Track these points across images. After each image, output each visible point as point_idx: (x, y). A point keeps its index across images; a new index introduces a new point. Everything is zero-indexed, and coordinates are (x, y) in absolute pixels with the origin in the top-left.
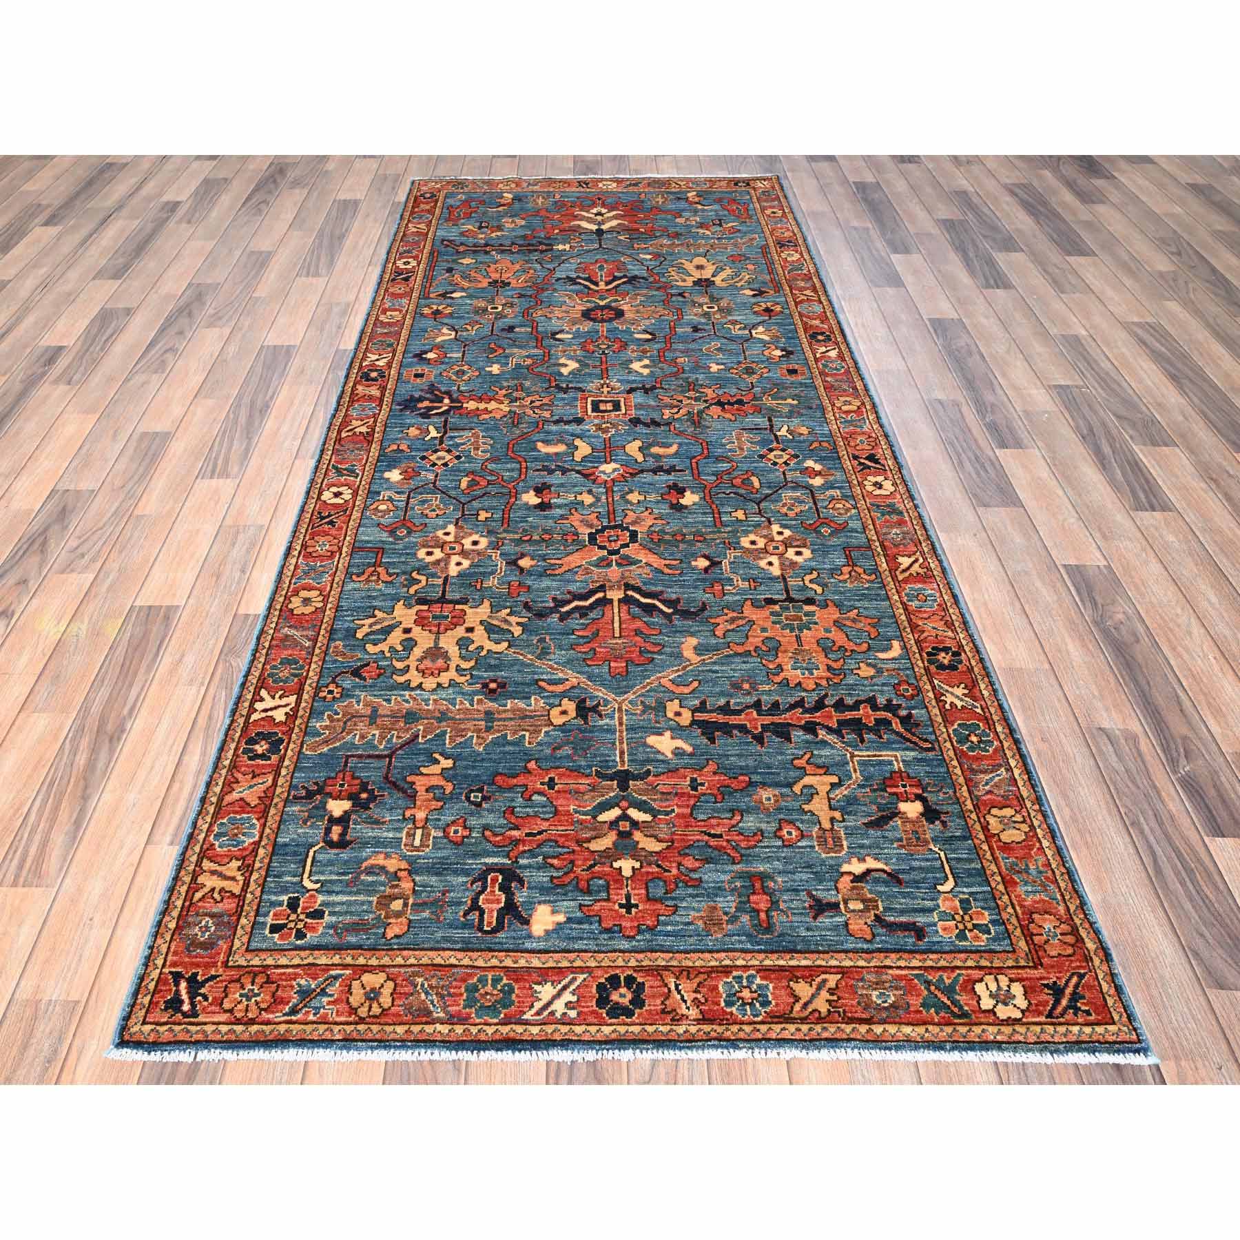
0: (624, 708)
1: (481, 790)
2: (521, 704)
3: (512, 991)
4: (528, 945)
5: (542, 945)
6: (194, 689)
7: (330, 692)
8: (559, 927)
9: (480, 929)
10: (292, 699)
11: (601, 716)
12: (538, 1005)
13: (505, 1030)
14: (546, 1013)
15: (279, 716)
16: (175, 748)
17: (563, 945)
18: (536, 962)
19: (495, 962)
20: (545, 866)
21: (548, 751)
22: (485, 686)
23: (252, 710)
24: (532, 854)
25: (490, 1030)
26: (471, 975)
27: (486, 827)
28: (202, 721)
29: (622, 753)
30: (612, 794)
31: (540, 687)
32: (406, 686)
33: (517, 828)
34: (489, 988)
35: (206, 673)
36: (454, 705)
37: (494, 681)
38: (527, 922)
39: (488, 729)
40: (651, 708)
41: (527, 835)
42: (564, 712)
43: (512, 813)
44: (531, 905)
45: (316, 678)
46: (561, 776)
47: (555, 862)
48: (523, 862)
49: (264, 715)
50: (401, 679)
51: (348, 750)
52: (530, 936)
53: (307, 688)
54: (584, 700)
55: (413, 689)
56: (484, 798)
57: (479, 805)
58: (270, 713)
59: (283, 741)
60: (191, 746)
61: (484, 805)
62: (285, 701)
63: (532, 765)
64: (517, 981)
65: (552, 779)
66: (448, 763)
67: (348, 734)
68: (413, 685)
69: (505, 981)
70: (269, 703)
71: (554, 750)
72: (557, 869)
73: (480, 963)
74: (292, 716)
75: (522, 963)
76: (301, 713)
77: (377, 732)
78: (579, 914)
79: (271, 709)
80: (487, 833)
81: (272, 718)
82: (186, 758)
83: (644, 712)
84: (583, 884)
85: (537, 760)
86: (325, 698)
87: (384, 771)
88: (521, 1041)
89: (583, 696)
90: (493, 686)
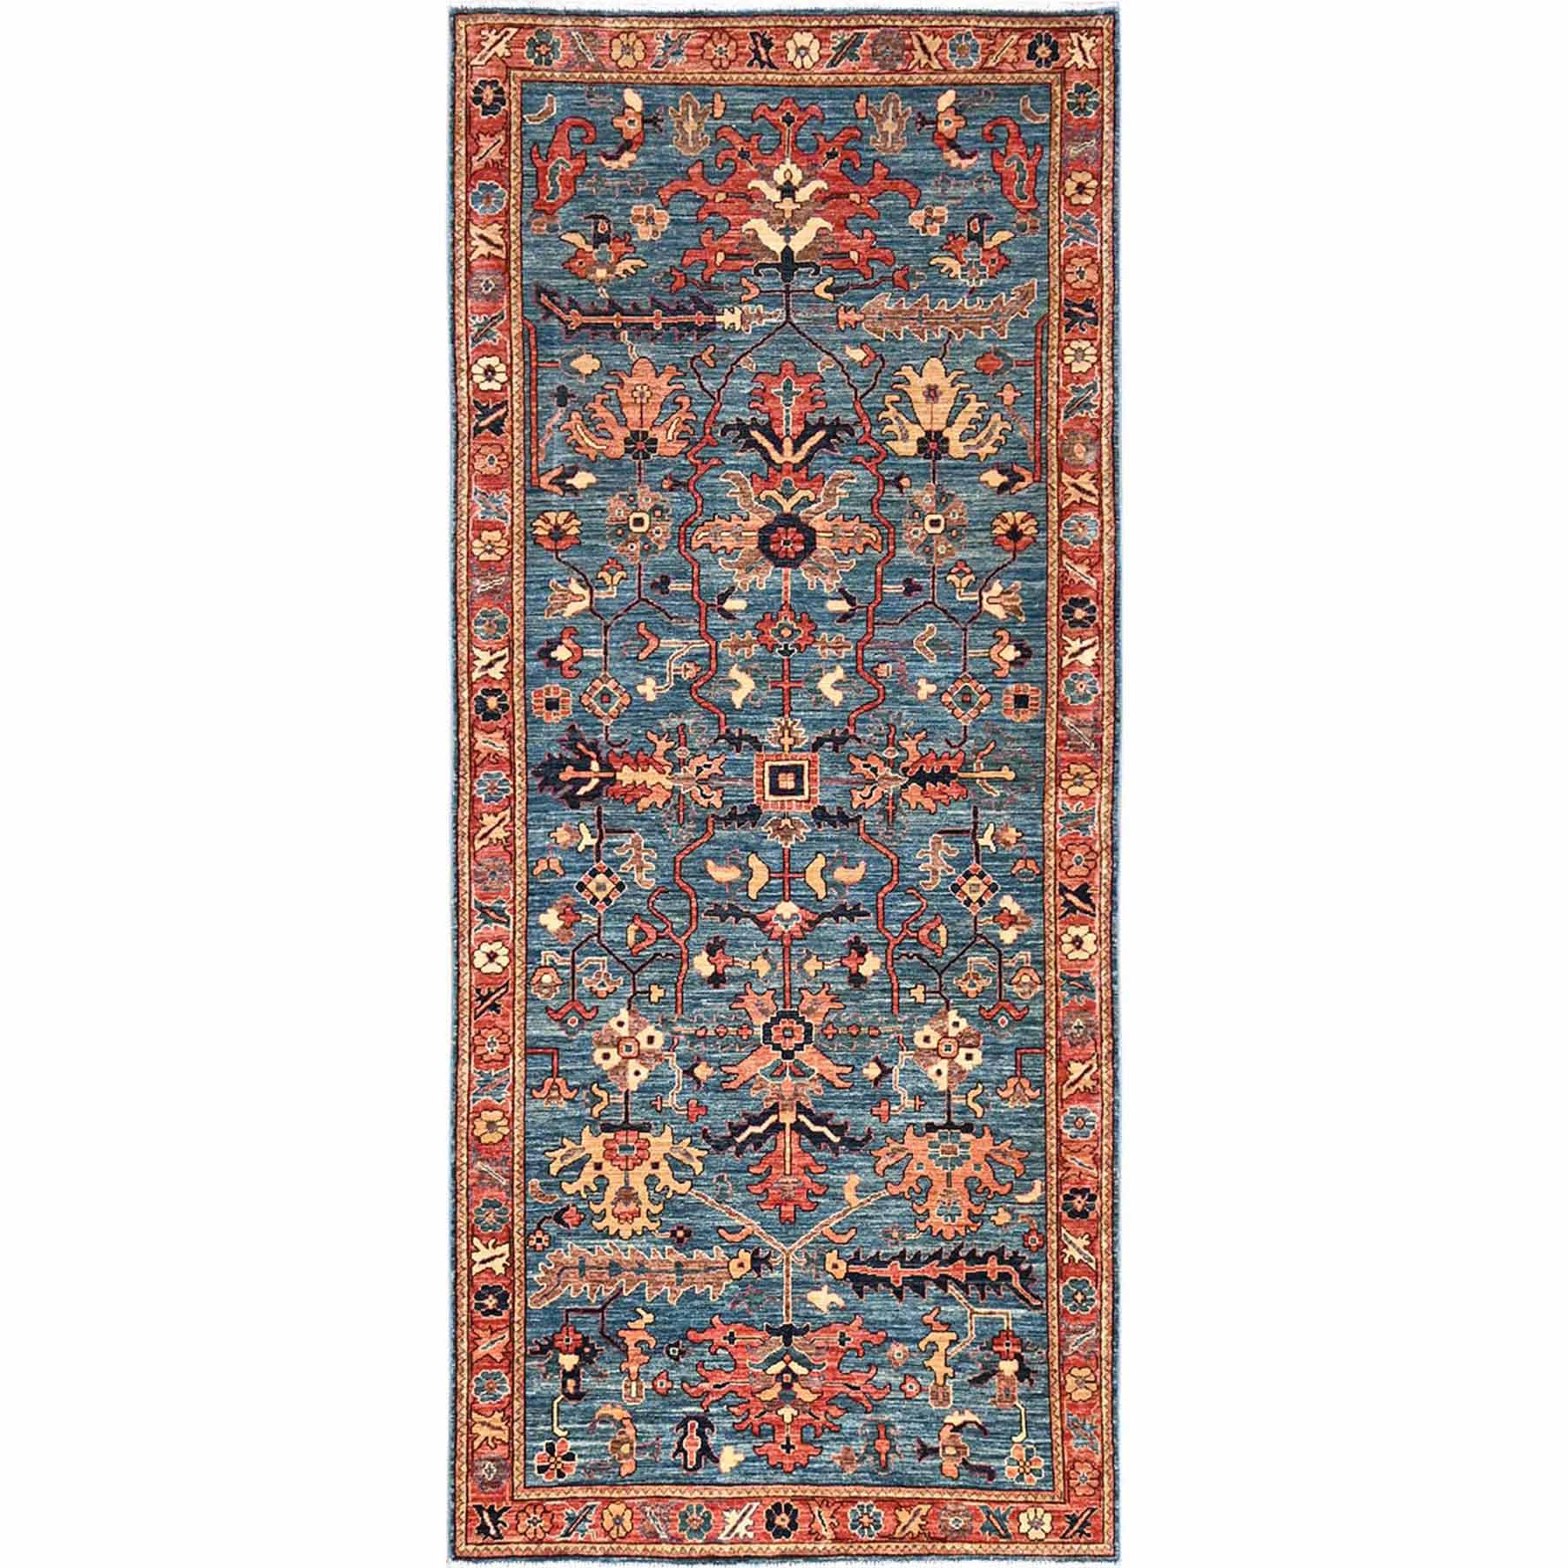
0: (791, 1260)
1: (677, 1345)
2: (705, 1255)
3: (710, 1516)
4: (719, 1480)
5: (727, 1480)
7: (539, 1240)
8: (740, 1465)
9: (685, 1467)
10: (505, 1248)
11: (771, 1268)
12: (728, 1528)
13: (707, 1548)
14: (733, 1535)
15: (498, 1266)
17: (743, 1479)
18: (725, 1494)
19: (697, 1494)
20: (729, 1414)
21: (729, 1306)
22: (674, 1233)
23: (471, 1263)
24: (719, 1402)
25: (698, 1548)
26: (683, 1505)
27: (684, 1380)
29: (787, 1307)
30: (779, 1349)
31: (721, 1236)
32: (604, 1234)
33: (707, 1380)
34: (695, 1516)
36: (649, 1255)
37: (680, 1228)
38: (717, 1461)
39: (679, 1282)
40: (813, 1261)
41: (716, 1386)
42: (741, 1265)
43: (703, 1367)
44: (719, 1447)
45: (522, 1224)
46: (740, 1330)
47: (735, 1410)
48: (712, 1410)
49: (483, 1267)
50: (600, 1226)
51: (568, 1303)
52: (719, 1473)
53: (517, 1236)
54: (756, 1252)
55: (612, 1237)
56: (682, 1353)
57: (677, 1359)
58: (488, 1265)
59: (508, 1295)
61: (682, 1360)
62: (499, 1250)
63: (716, 1320)
64: (713, 1509)
65: (732, 1334)
66: (649, 1318)
67: (564, 1286)
68: (612, 1232)
69: (705, 1509)
70: (484, 1253)
71: (734, 1304)
72: (738, 1417)
73: (687, 1495)
74: (510, 1267)
75: (716, 1494)
76: (517, 1264)
77: (587, 1285)
78: (753, 1454)
79: (489, 1260)
80: (685, 1385)
81: (492, 1271)
83: (807, 1265)
84: (756, 1429)
85: (720, 1315)
86: (535, 1247)
87: (599, 1325)
88: (718, 1557)
89: (756, 1246)
90: (680, 1234)
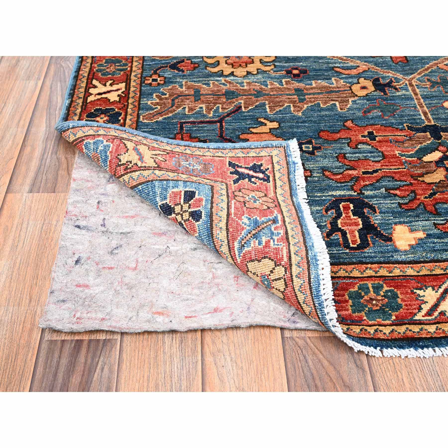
0: (414, 84)
1: (310, 142)
2: (324, 83)
3: (395, 296)
4: (397, 257)
5: (410, 257)
6: (32, 83)
7: (155, 80)
8: (421, 243)
9: (348, 247)
10: (122, 86)
11: (396, 89)
12: (426, 308)
13: (402, 329)
14: (436, 314)
15: (113, 97)
16: (22, 122)
17: (431, 256)
18: (410, 271)
19: (369, 273)
20: (389, 195)
21: (360, 114)
22: (289, 72)
23: (87, 94)
24: (373, 187)
25: (386, 330)
26: (353, 285)
27: (324, 169)
28: (43, 103)
29: (425, 114)
30: (429, 142)
31: (337, 72)
32: (221, 74)
33: (353, 168)
34: (372, 294)
35: (40, 71)
36: (267, 86)
37: (296, 69)
38: (389, 239)
39: (302, 101)
40: (437, 83)
41: (364, 173)
42: (364, 88)
43: (345, 157)
44: (388, 226)
45: (140, 71)
46: (378, 130)
47: (398, 192)
48: (367, 193)
49: (99, 97)
50: (216, 70)
51: (181, 118)
52: (396, 250)
53: (133, 78)
54: (378, 79)
55: (227, 76)
56: (315, 148)
57: (312, 153)
58: (104, 96)
59: (120, 114)
60: (36, 121)
61: (317, 153)
62: (115, 87)
63: (349, 124)
64: (396, 287)
65: (370, 134)
66: (275, 125)
67: (178, 108)
68: (225, 73)
69: (386, 288)
70: (101, 88)
71: (365, 112)
72: (402, 197)
73: (356, 273)
74: (124, 97)
75: (397, 272)
76: (131, 95)
77: (204, 106)
78: (436, 231)
79: (105, 93)
80: (327, 173)
81: (107, 100)
82: (33, 130)
83: (432, 87)
84: (429, 208)
85: (352, 121)
86: (150, 84)
87: (218, 132)
88: (420, 339)
89: (376, 77)
90: (296, 72)
